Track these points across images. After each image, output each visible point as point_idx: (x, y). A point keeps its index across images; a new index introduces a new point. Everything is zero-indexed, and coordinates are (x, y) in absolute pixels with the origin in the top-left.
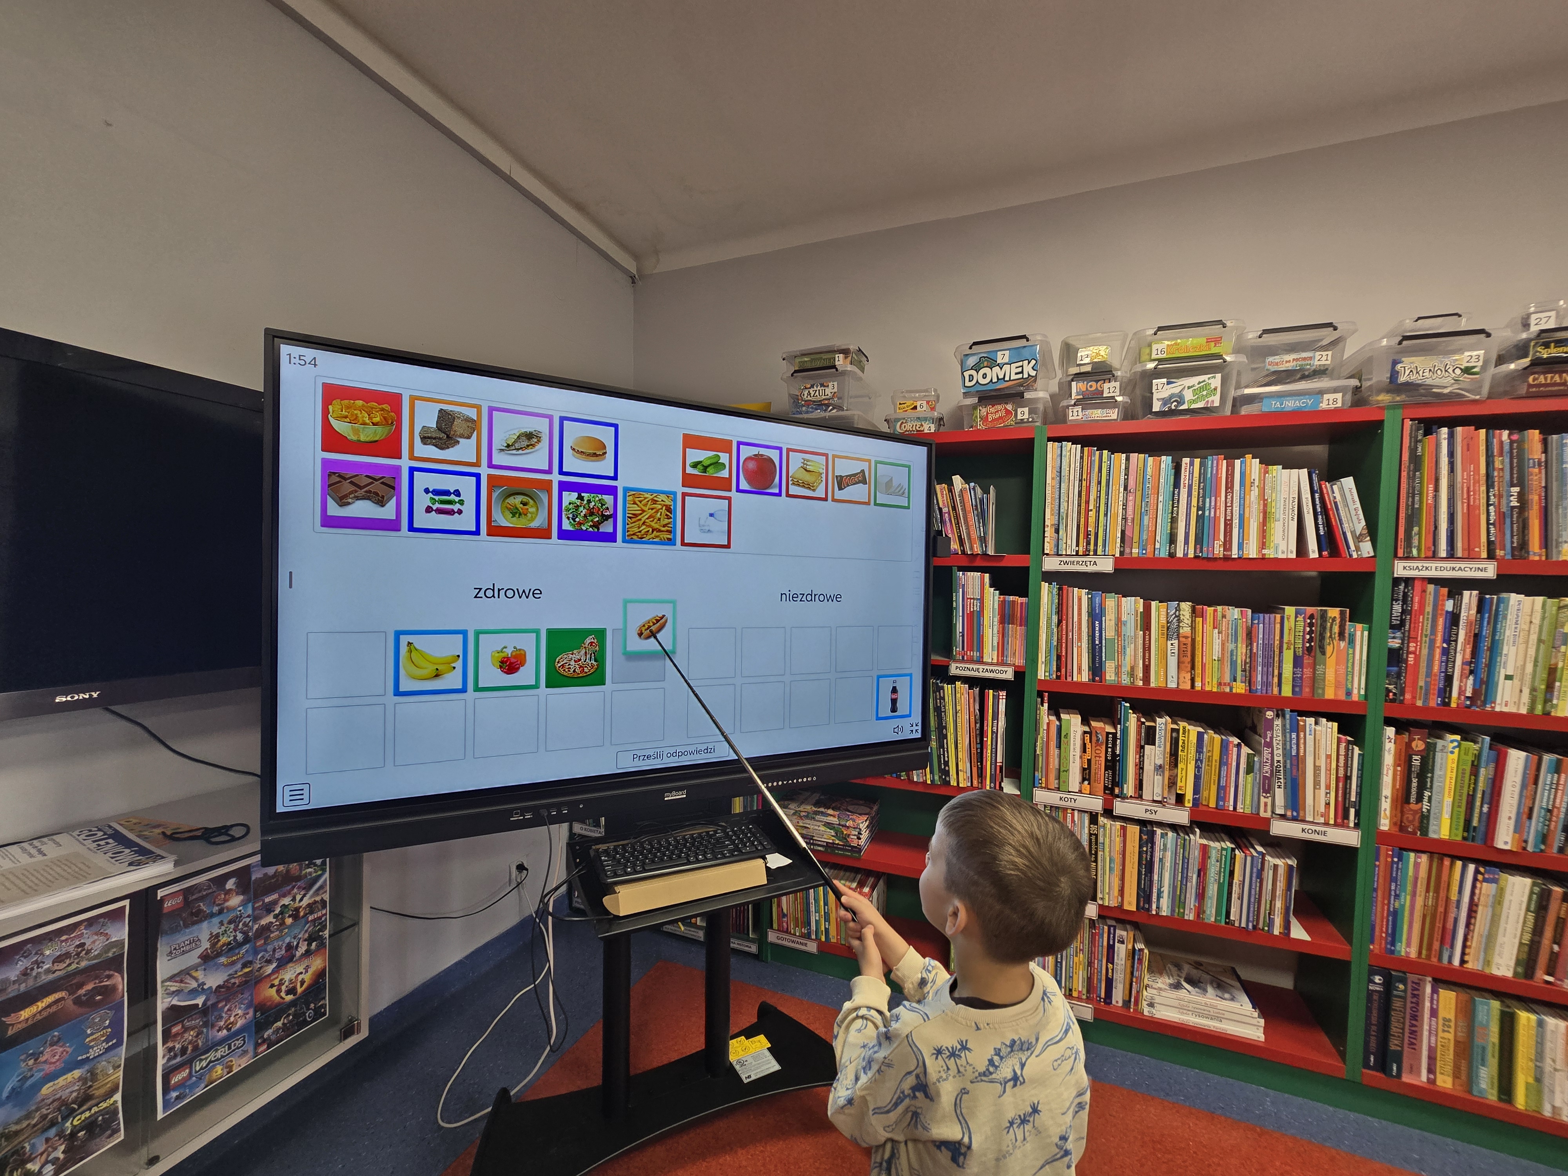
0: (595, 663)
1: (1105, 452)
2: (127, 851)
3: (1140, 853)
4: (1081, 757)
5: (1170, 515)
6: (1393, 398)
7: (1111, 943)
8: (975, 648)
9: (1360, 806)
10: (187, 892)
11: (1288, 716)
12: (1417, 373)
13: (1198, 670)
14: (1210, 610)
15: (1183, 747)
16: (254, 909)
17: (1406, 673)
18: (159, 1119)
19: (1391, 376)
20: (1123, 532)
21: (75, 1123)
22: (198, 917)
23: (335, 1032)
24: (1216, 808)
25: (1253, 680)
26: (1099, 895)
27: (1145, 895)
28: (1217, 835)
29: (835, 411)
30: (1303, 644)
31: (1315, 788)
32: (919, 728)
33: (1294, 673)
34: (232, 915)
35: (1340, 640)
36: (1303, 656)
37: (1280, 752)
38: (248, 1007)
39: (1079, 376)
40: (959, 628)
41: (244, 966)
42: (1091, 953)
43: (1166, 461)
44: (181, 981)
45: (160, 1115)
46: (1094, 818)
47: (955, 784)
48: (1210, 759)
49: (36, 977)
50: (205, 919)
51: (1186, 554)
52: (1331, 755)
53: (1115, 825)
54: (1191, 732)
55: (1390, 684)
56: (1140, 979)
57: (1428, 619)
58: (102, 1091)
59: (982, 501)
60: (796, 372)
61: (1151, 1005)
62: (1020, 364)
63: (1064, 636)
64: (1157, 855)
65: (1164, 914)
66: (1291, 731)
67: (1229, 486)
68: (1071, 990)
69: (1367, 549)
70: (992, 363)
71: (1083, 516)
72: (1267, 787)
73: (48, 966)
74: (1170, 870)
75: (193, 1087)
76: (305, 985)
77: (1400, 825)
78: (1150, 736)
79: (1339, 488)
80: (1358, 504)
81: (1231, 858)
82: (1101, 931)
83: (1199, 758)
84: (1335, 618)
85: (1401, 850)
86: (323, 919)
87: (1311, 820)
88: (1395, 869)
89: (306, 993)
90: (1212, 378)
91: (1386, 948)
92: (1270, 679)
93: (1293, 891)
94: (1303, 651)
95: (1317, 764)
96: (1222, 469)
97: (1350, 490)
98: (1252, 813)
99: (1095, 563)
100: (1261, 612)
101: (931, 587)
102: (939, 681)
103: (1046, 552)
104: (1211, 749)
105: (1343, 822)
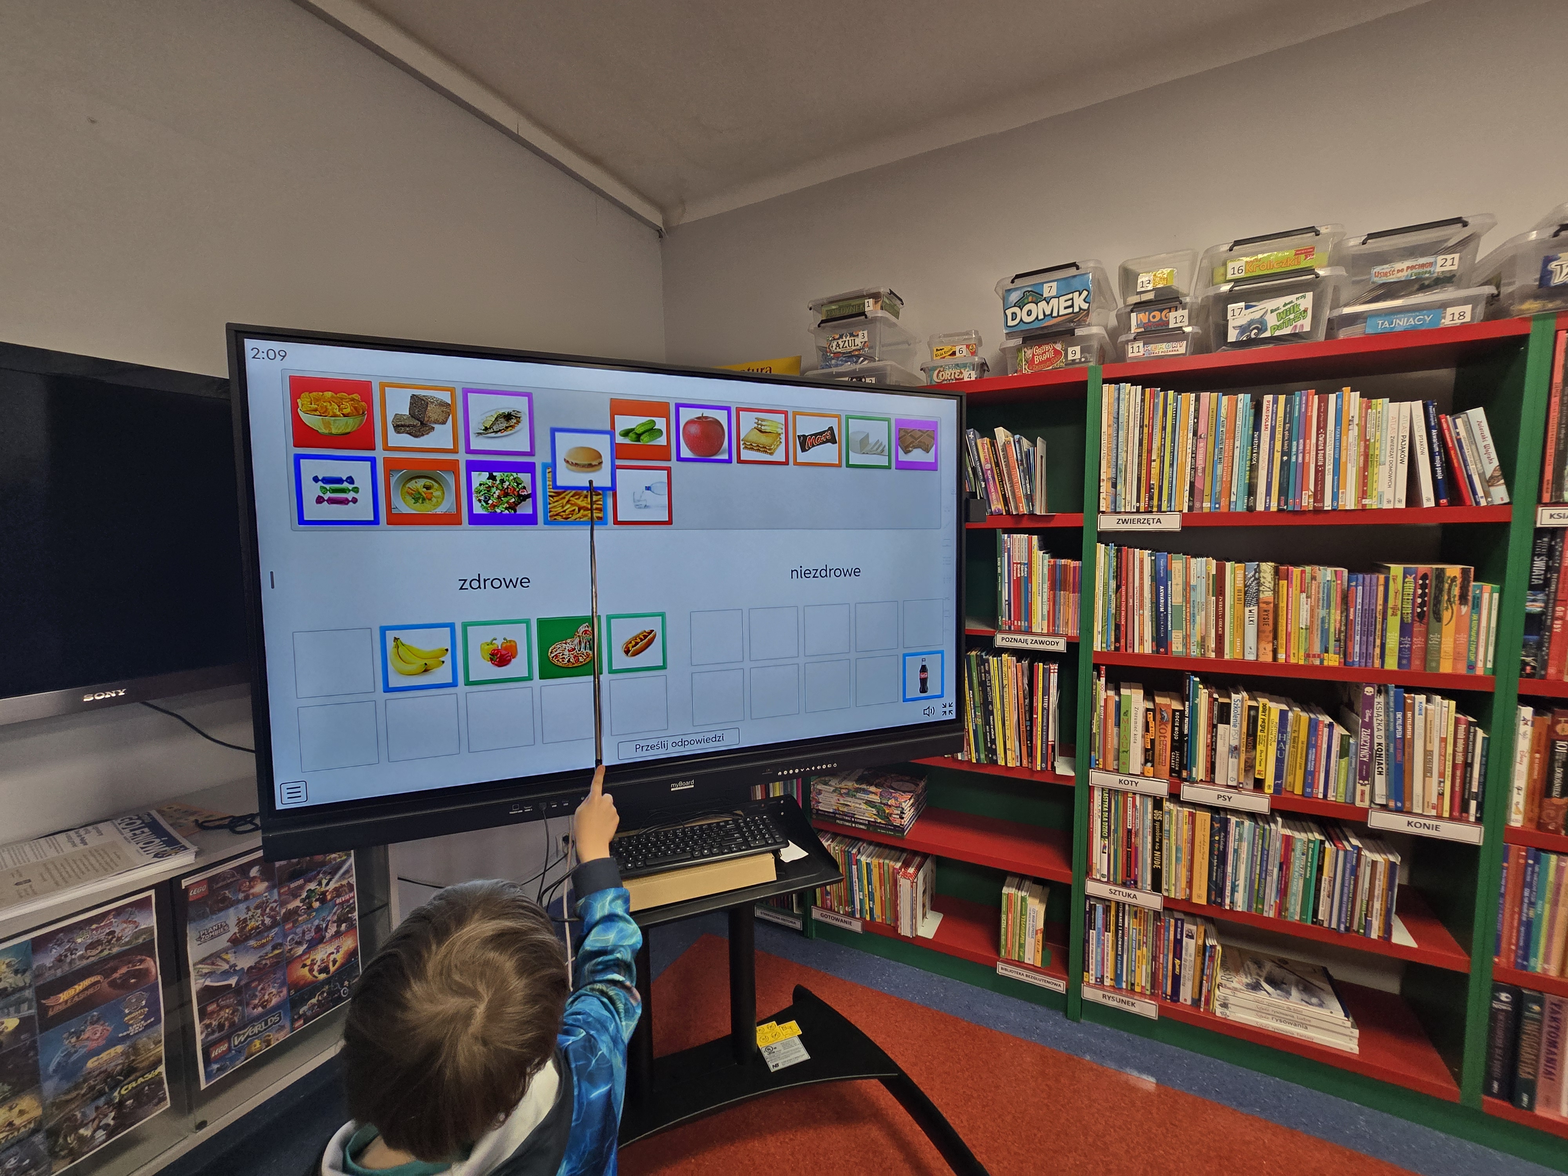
0: (590, 652)
1: (1171, 393)
2: (158, 840)
3: (1211, 843)
4: (1143, 736)
5: (1248, 463)
6: (1544, 305)
7: (1179, 937)
8: (1023, 618)
9: (1483, 798)
10: (211, 880)
11: (1392, 693)
13: (1282, 640)
14: (1296, 571)
15: (1263, 727)
16: (280, 894)
17: (1550, 643)
18: (202, 1088)
20: (1192, 485)
21: (123, 1092)
22: (226, 904)
24: (1303, 795)
25: (1349, 650)
26: (1164, 886)
27: (1216, 887)
28: (1304, 824)
29: (866, 362)
30: (1413, 609)
31: (1425, 776)
32: (954, 708)
33: (1400, 643)
34: (258, 901)
35: (1461, 604)
36: (1412, 624)
37: (1382, 733)
38: (282, 985)
39: (1139, 306)
40: (1005, 596)
41: (274, 948)
42: (1156, 948)
43: (1244, 399)
44: (213, 964)
45: (203, 1086)
46: (1158, 803)
47: (1003, 764)
48: (1295, 740)
49: (70, 963)
50: (232, 906)
51: (1267, 508)
52: (1446, 738)
53: (1182, 812)
54: (1273, 710)
55: (1527, 656)
56: (1211, 978)
58: (147, 1063)
59: (1027, 453)
60: (823, 322)
61: (1225, 1005)
62: (1070, 296)
63: (1124, 604)
64: (1231, 846)
65: (1239, 909)
66: (1396, 710)
67: (1323, 425)
68: (1133, 985)
69: (1500, 494)
71: (1144, 467)
72: (1365, 773)
73: (81, 953)
74: (1247, 862)
75: (233, 1060)
76: (337, 965)
77: (1537, 821)
78: (1223, 715)
79: (1464, 422)
80: (1489, 441)
81: (1320, 851)
82: (1167, 924)
83: (1282, 739)
84: (1455, 577)
85: (1539, 852)
86: (351, 901)
87: (1420, 812)
88: (1529, 873)
89: (339, 972)
90: (1302, 297)
91: (1515, 961)
92: (1370, 650)
93: (1396, 890)
94: (1413, 617)
95: (1428, 749)
96: (1312, 406)
97: (1479, 423)
98: (1346, 802)
99: (1159, 521)
100: (1360, 572)
101: (964, 556)
102: (983, 654)
103: (1102, 509)
104: (1296, 728)
105: (1461, 815)
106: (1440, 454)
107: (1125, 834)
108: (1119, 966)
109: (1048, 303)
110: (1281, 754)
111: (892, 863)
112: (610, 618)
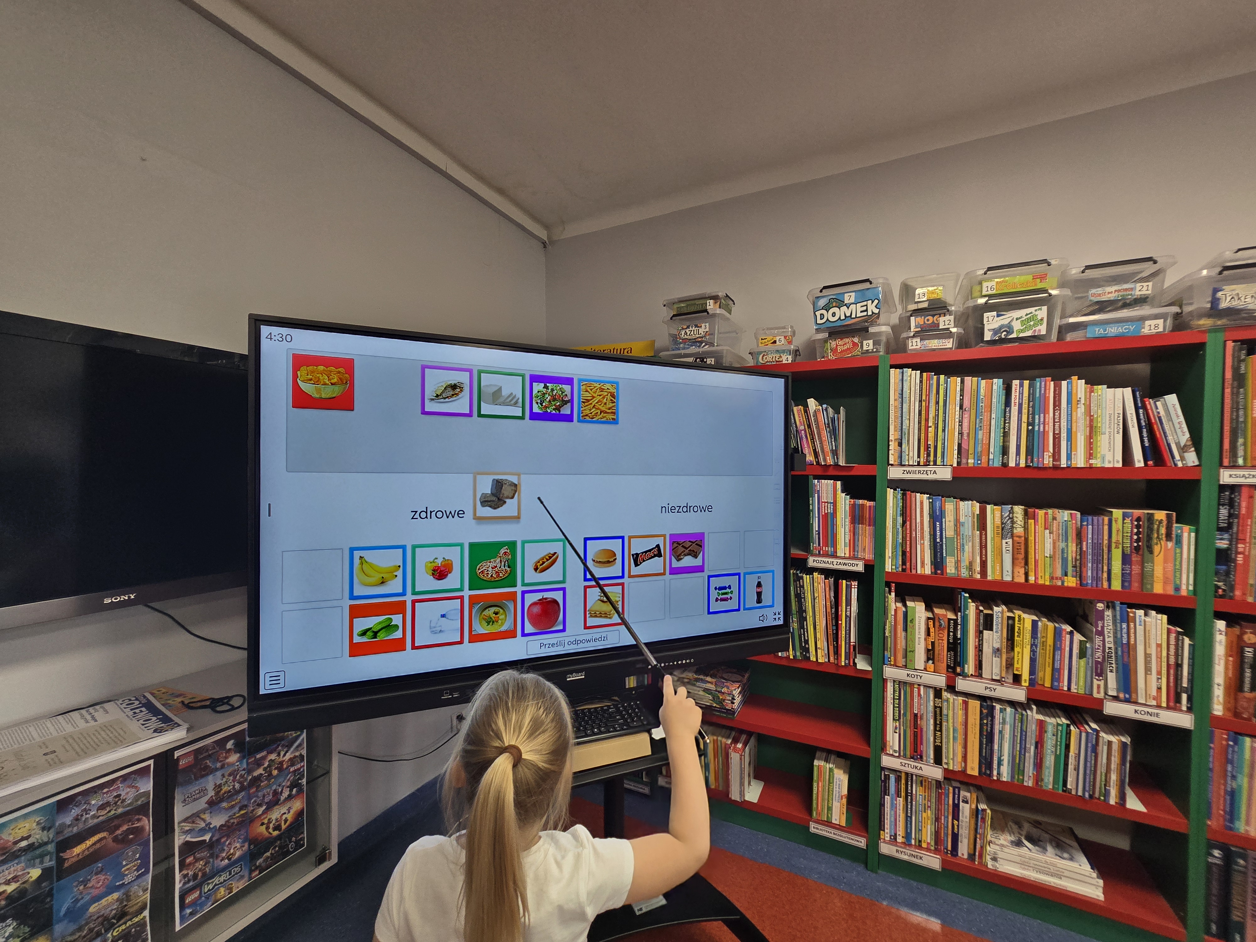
0: (508, 569)
1: (942, 377)
2: (154, 718)
3: (981, 725)
4: (925, 639)
5: (1002, 430)
6: (1214, 322)
7: (956, 802)
8: (830, 545)
9: (1192, 691)
10: (197, 752)
11: (1118, 608)
12: (1239, 299)
13: (1032, 566)
14: (1041, 513)
15: (1019, 633)
16: (248, 764)
17: (1235, 571)
18: (177, 930)
19: (1212, 303)
20: (960, 446)
21: (115, 934)
22: (206, 772)
23: (312, 858)
24: (1051, 688)
25: (1084, 574)
26: (944, 760)
27: (986, 761)
28: (1052, 710)
29: (707, 346)
30: (1131, 544)
31: (1146, 674)
32: (782, 616)
33: (1123, 570)
34: (231, 769)
35: (1167, 540)
36: (1130, 555)
37: (1111, 639)
38: (244, 841)
39: (917, 312)
40: (816, 527)
41: (241, 809)
42: (938, 811)
43: (997, 383)
44: (193, 822)
45: (178, 928)
46: (938, 693)
47: (815, 660)
48: (1044, 643)
49: (85, 821)
50: (211, 774)
51: (1017, 464)
52: (1161, 644)
53: (958, 700)
54: (1026, 620)
55: (1219, 582)
56: (983, 836)
58: (135, 908)
59: (833, 420)
60: (674, 316)
61: (995, 859)
62: (865, 303)
63: (908, 535)
64: (997, 728)
65: (1005, 779)
67: (1057, 404)
68: (920, 841)
69: (1191, 458)
70: (840, 303)
71: (923, 431)
72: (1099, 671)
73: (93, 813)
74: (1010, 741)
75: (202, 905)
76: (288, 823)
77: (1234, 710)
78: (987, 623)
79: (1163, 405)
80: (1182, 419)
81: (1067, 733)
82: (947, 792)
83: (1034, 643)
84: (1162, 520)
85: (1236, 735)
86: (302, 769)
87: (1144, 702)
88: (1230, 752)
89: (289, 829)
90: (1039, 309)
91: (1225, 825)
92: (1100, 575)
93: (1128, 765)
94: (1131, 550)
95: (1148, 652)
96: (1049, 389)
97: (1174, 406)
98: (1085, 694)
99: (935, 472)
100: (1089, 514)
101: (790, 497)
102: (798, 572)
103: (891, 462)
104: (1045, 635)
105: (1175, 705)
106: (1146, 428)
107: (913, 717)
108: (909, 825)
109: (848, 308)
110: (1034, 655)
111: (724, 740)
112: (524, 542)
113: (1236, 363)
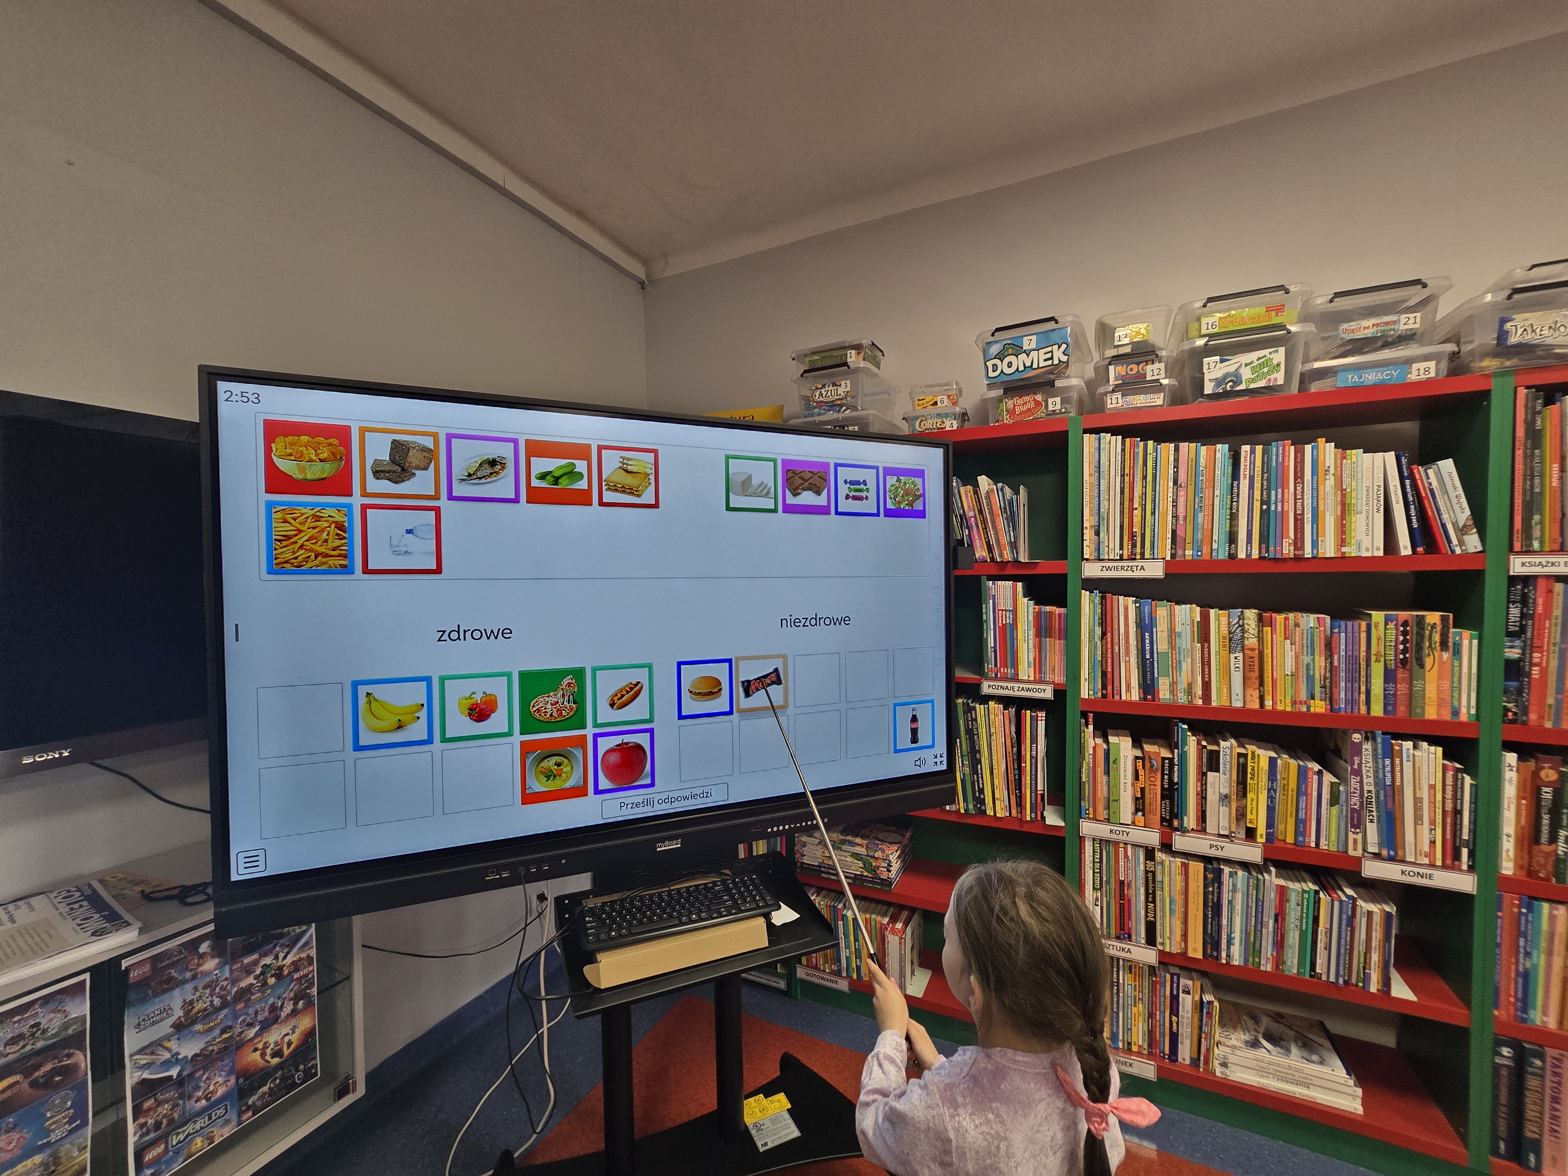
0: (574, 706)
1: (1150, 443)
2: (97, 916)
3: (1206, 894)
4: (1133, 785)
5: (1228, 511)
6: (1501, 364)
7: (1175, 993)
8: (1009, 665)
9: (1474, 845)
10: (155, 959)
11: (1379, 740)
12: (1533, 331)
13: (1268, 687)
14: (1280, 618)
15: (1253, 775)
16: (232, 971)
17: (1529, 689)
19: (1499, 338)
20: (1174, 532)
22: (170, 984)
23: (330, 1090)
24: (1295, 844)
25: (1335, 697)
26: (1159, 940)
27: (1212, 941)
28: (1296, 873)
29: (848, 411)
30: (1396, 655)
31: (1416, 824)
32: (945, 759)
33: (1385, 690)
34: (207, 980)
35: (1442, 650)
36: (1395, 670)
37: (1371, 780)
38: (230, 1073)
39: (1117, 359)
40: (991, 643)
41: (223, 1031)
42: (1152, 1004)
43: (1222, 449)
44: (152, 1053)
46: (1150, 854)
47: (992, 814)
48: (1285, 787)
50: (177, 987)
51: (1249, 555)
52: (1435, 785)
53: (1175, 862)
54: (1261, 757)
55: (1509, 702)
56: (1210, 1036)
57: (1556, 625)
59: (1011, 502)
60: (806, 372)
61: (1224, 1065)
62: (1050, 349)
63: (1109, 651)
64: (1226, 897)
65: (1236, 963)
66: (1384, 758)
67: (1299, 476)
68: (1129, 1044)
69: (1473, 542)
70: (1017, 349)
71: (1126, 515)
72: (1356, 821)
74: (1242, 913)
75: (169, 1163)
76: (293, 1046)
77: (1528, 868)
78: (1212, 762)
79: (1435, 473)
80: (1460, 491)
81: (1315, 902)
82: (1163, 979)
83: (1272, 786)
84: (1435, 624)
85: (1531, 900)
86: (310, 976)
87: (1413, 860)
88: (1523, 922)
89: (294, 1055)
90: (1274, 352)
91: (1516, 1015)
92: (1356, 697)
93: (1393, 941)
94: (1396, 663)
95: (1418, 796)
96: (1289, 456)
97: (1450, 474)
98: (1338, 851)
99: (1142, 568)
100: (1342, 618)
101: (953, 604)
102: (970, 701)
103: (1086, 556)
104: (1286, 776)
105: (1453, 864)
106: (1414, 504)
107: (1118, 886)
108: (1115, 1024)
109: (1028, 356)
110: (1272, 802)
111: (879, 918)
112: (594, 670)
113: (1529, 417)
